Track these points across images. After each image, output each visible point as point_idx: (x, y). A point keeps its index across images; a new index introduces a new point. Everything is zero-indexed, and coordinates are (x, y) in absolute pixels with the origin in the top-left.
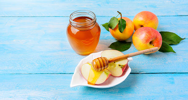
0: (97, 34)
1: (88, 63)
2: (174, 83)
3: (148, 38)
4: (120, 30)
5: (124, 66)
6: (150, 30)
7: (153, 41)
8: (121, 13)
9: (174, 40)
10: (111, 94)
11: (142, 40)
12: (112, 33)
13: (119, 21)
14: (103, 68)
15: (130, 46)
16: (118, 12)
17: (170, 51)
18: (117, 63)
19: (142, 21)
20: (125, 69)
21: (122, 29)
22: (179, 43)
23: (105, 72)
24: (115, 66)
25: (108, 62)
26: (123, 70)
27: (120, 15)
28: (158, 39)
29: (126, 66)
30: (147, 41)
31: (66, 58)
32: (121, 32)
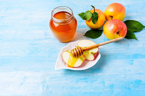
0: (74, 26)
1: (67, 51)
2: (133, 64)
3: (116, 30)
4: (93, 22)
5: (95, 54)
6: (117, 22)
7: (119, 31)
8: (94, 7)
9: (138, 28)
10: (86, 74)
11: (111, 31)
12: (87, 23)
13: (93, 14)
14: (79, 55)
15: (102, 34)
16: (92, 6)
17: (133, 38)
18: (90, 51)
19: (112, 13)
20: (96, 55)
21: (95, 21)
22: (141, 30)
23: (81, 59)
24: (89, 53)
25: (83, 51)
26: (94, 56)
27: (93, 8)
28: (124, 30)
29: (97, 53)
30: (114, 32)
31: (50, 45)
32: (94, 23)
